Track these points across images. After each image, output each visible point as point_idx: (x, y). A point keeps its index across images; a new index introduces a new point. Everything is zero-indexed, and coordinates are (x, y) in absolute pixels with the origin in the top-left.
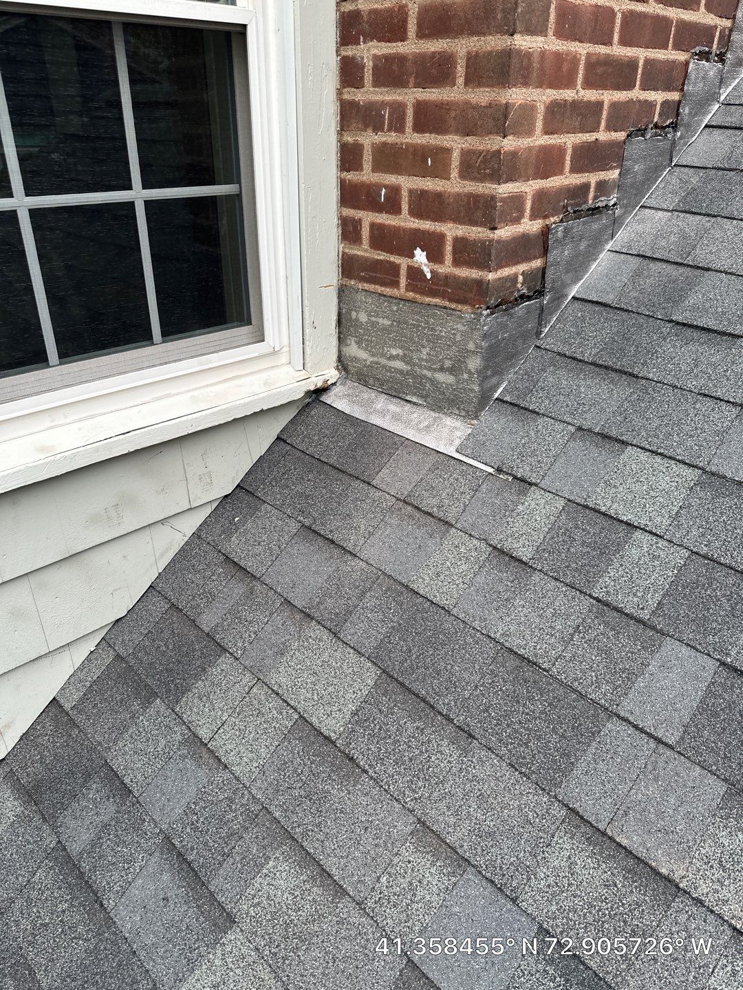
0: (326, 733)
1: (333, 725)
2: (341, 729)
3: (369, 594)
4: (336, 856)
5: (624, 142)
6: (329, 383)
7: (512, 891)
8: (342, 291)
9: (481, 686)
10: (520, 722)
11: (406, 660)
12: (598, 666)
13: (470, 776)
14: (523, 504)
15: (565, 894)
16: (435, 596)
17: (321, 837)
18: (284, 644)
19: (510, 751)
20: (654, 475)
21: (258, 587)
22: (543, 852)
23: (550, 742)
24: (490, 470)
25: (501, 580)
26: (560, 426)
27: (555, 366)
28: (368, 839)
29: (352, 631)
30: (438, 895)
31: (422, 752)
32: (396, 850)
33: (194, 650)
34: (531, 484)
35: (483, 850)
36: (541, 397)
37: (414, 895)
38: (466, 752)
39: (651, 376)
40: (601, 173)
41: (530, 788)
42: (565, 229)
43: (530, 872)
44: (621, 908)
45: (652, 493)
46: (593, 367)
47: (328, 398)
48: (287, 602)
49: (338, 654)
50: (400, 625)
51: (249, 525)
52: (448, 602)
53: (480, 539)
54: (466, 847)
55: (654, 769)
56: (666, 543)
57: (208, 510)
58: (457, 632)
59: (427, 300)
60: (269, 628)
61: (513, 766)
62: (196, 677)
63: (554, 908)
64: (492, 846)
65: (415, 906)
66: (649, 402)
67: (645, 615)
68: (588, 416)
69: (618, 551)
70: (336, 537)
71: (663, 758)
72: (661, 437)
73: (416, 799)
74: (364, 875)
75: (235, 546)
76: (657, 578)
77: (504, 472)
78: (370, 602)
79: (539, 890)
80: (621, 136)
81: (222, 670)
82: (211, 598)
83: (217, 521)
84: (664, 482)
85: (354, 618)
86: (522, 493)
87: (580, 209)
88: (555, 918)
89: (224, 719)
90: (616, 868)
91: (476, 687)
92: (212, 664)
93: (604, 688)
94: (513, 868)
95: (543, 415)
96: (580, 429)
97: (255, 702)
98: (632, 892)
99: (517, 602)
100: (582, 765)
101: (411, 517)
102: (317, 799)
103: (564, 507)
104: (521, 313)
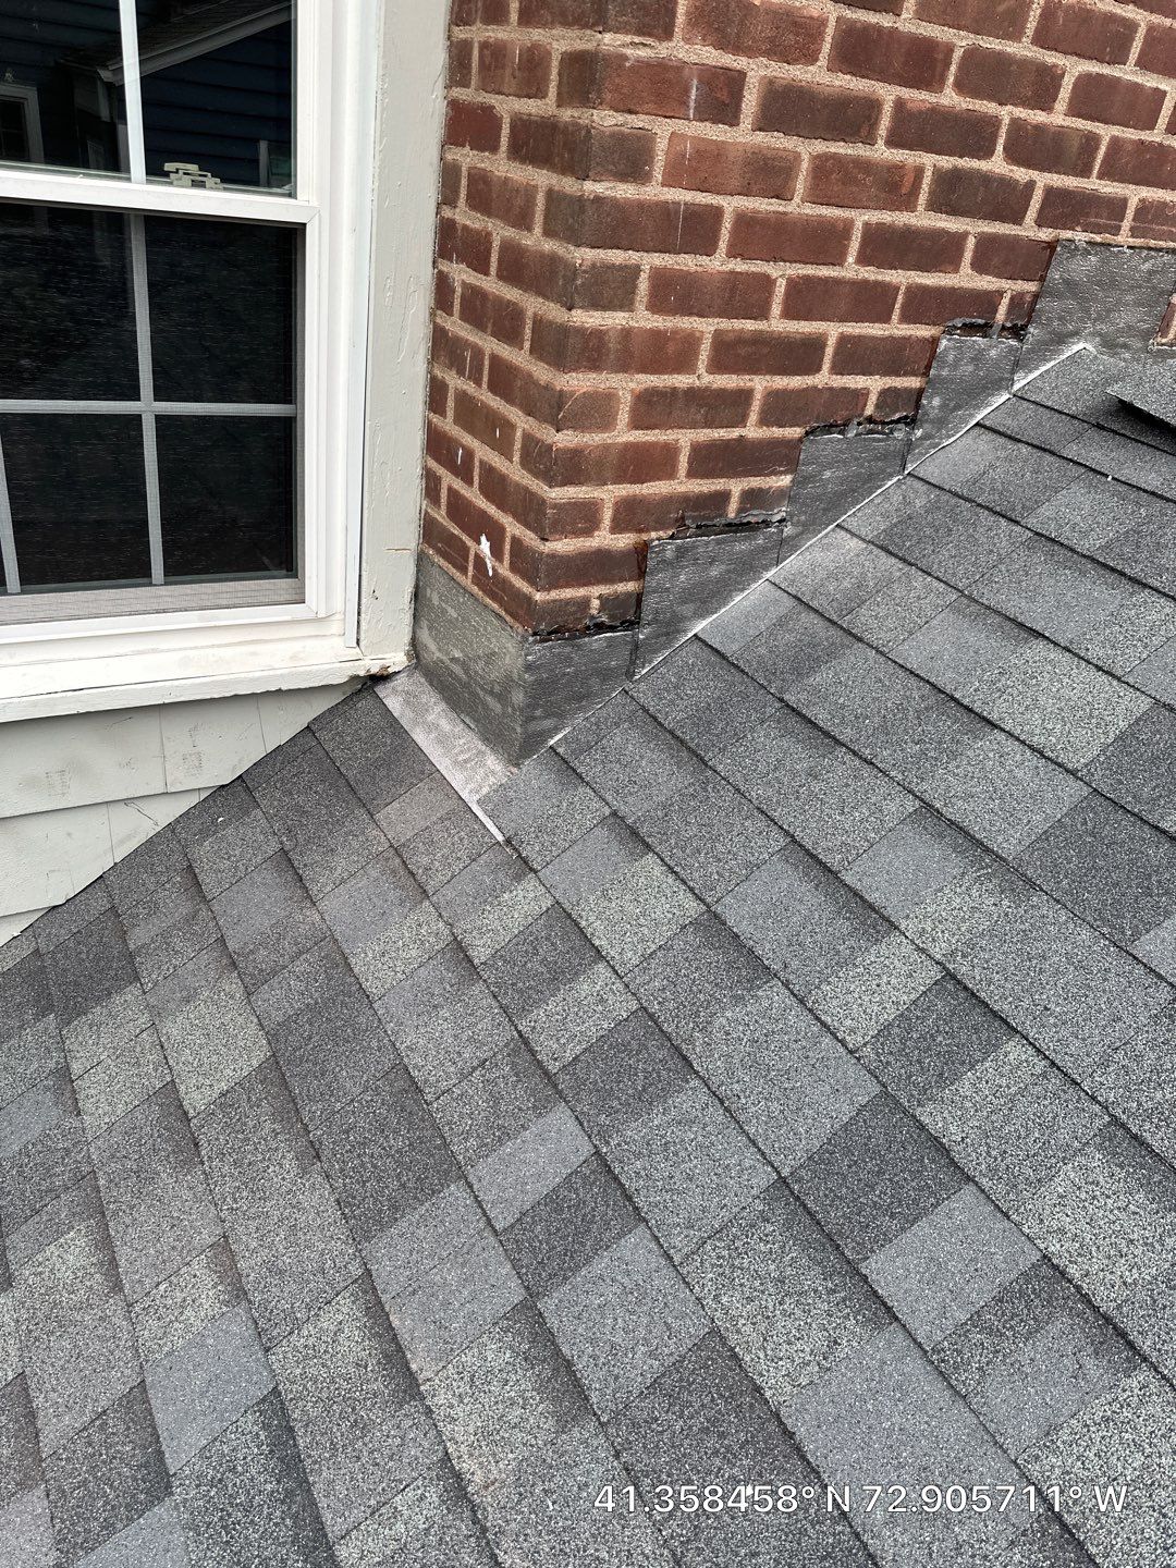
0: (187, 1106)
1: (196, 1099)
2: (203, 1108)
3: (304, 956)
4: (131, 1247)
5: (800, 440)
6: (390, 670)
7: (269, 1339)
8: (421, 559)
9: (358, 1101)
10: (372, 1156)
11: (301, 1048)
12: (479, 1114)
13: (294, 1202)
14: (511, 892)
15: (315, 1360)
16: (367, 980)
17: (128, 1221)
18: (195, 989)
19: (345, 1185)
20: (655, 897)
21: (204, 913)
22: (320, 1308)
23: (387, 1187)
24: (500, 838)
25: (442, 981)
26: (596, 804)
27: (631, 722)
28: (169, 1237)
29: (267, 996)
30: (202, 1320)
31: (264, 1159)
32: (189, 1258)
33: (111, 968)
34: (532, 870)
35: (265, 1287)
36: (597, 759)
37: (182, 1313)
38: (304, 1172)
39: (720, 768)
40: (752, 479)
41: (343, 1234)
42: (679, 548)
43: (297, 1326)
44: (358, 1393)
45: (642, 921)
46: (669, 737)
47: (382, 691)
48: (222, 940)
49: (240, 1020)
50: (316, 1003)
51: (230, 831)
52: (375, 991)
53: (447, 923)
54: (251, 1278)
55: (468, 1253)
56: (621, 987)
57: (194, 800)
58: (367, 1030)
59: (488, 601)
60: (190, 966)
61: (339, 1204)
62: (98, 1000)
63: (298, 1371)
64: (276, 1285)
65: (176, 1325)
66: (701, 802)
67: (553, 1067)
68: (630, 799)
69: (570, 981)
70: (307, 874)
71: (484, 1242)
72: (688, 851)
73: (232, 1209)
74: (147, 1276)
75: (204, 852)
76: (589, 1028)
77: (512, 845)
78: (300, 967)
79: (295, 1348)
80: (795, 432)
81: (126, 1001)
82: (154, 909)
83: (200, 816)
84: (662, 909)
85: (275, 982)
86: (518, 878)
87: (710, 523)
88: (294, 1383)
89: (102, 1058)
90: (376, 1349)
91: (352, 1101)
92: (120, 990)
93: (472, 1142)
94: (282, 1315)
95: (587, 783)
96: (614, 814)
97: (138, 1049)
98: (376, 1380)
99: (444, 1013)
100: (403, 1224)
101: (394, 872)
102: (143, 1176)
103: (548, 909)
104: (595, 646)
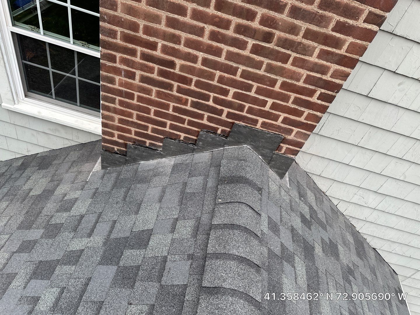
5: (163, 138)
24: (87, 181)
26: (99, 184)
27: (118, 173)
42: (134, 147)
46: (117, 180)
51: (76, 152)
68: (102, 187)
70: (72, 167)
83: (78, 146)
95: (102, 180)
104: (116, 156)
